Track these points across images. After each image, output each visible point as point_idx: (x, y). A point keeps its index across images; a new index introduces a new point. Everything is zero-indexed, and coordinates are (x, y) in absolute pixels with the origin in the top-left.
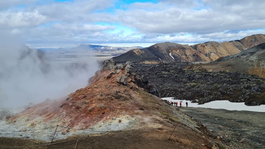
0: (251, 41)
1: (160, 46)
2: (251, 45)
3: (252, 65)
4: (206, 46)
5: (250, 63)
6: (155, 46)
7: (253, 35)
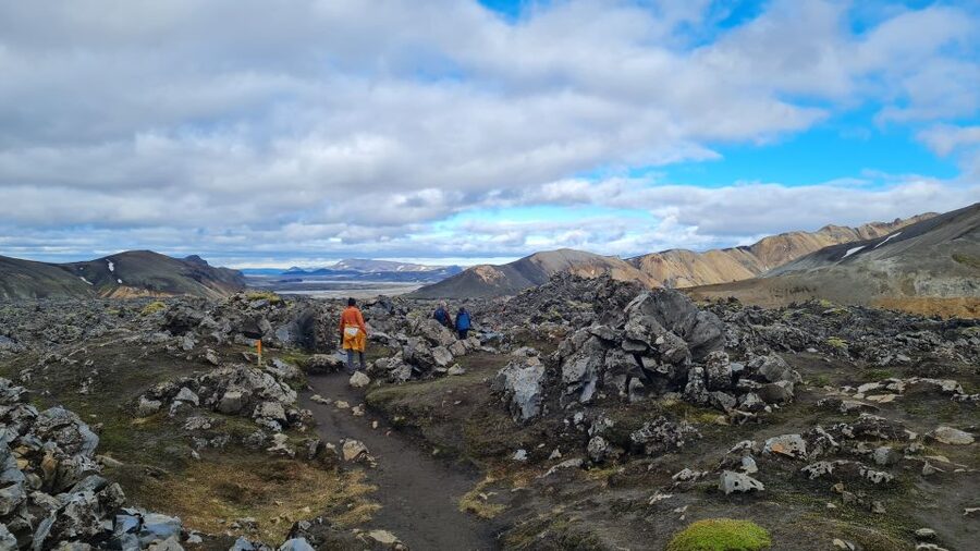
0: (779, 249)
1: (546, 260)
2: (780, 259)
3: (884, 288)
4: (664, 261)
5: (877, 281)
6: (532, 260)
7: (784, 234)
